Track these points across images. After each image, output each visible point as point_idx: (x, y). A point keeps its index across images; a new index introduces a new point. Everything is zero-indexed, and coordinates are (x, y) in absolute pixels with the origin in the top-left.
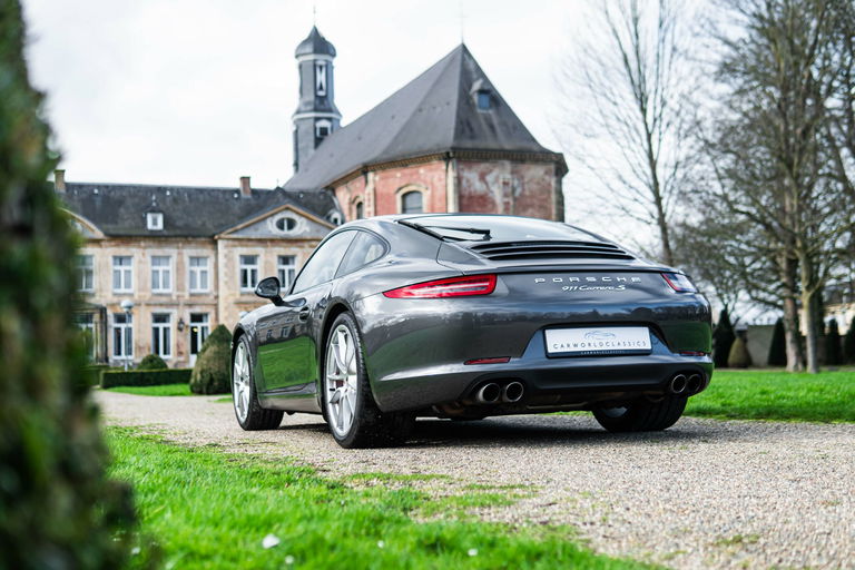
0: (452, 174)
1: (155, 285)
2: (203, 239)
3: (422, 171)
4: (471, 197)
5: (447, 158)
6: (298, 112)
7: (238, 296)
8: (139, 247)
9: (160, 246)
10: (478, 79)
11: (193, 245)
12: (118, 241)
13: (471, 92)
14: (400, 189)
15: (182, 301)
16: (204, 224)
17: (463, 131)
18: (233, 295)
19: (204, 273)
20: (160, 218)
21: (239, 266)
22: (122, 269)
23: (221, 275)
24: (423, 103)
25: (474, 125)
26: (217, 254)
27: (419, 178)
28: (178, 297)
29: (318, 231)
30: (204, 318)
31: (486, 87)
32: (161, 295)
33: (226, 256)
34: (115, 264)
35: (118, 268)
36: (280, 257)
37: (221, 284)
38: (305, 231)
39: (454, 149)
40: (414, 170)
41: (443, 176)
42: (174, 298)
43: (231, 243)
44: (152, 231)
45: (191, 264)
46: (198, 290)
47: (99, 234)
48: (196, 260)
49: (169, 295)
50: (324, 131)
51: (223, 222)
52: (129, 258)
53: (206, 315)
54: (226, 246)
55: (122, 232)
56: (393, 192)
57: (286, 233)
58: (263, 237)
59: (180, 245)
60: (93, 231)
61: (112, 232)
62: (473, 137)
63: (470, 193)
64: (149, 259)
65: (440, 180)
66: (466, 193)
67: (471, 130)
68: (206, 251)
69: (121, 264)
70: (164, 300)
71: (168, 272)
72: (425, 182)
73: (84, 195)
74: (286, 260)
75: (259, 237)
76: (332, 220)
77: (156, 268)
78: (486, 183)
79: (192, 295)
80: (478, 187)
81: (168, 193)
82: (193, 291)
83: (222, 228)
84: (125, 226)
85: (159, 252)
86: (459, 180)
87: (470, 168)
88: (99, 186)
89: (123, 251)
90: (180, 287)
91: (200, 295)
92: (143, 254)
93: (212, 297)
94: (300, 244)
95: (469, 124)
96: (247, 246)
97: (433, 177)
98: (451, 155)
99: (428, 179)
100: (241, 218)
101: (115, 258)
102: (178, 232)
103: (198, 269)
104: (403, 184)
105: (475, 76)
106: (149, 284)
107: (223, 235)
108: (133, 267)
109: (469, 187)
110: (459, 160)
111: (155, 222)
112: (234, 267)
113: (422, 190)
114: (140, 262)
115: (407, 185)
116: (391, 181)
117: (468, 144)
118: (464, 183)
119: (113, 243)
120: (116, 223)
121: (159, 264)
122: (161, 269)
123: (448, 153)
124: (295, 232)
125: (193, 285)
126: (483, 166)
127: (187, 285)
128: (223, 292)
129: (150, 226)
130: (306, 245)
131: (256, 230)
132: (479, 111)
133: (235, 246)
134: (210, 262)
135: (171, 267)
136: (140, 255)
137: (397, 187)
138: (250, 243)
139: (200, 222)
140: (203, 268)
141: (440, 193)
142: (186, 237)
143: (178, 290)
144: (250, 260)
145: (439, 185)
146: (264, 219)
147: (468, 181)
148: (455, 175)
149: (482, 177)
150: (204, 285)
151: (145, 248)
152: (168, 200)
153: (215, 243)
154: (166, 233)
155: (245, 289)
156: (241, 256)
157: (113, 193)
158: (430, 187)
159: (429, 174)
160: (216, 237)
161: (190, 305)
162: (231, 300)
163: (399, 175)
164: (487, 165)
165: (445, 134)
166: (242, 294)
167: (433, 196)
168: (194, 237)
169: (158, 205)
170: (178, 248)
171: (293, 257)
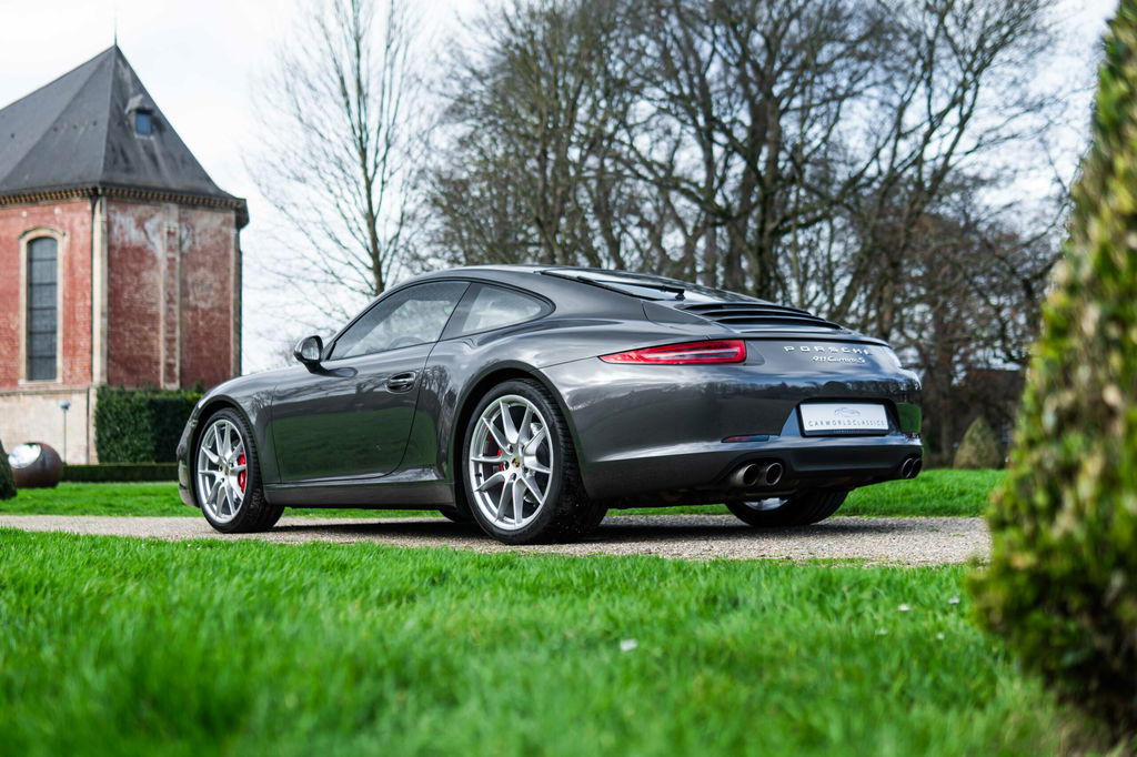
0: (99, 218)
3: (57, 210)
4: (124, 249)
5: (93, 195)
10: (136, 94)
13: (127, 111)
14: (26, 233)
17: (115, 162)
24: (59, 119)
25: (130, 155)
27: (54, 219)
31: (147, 106)
39: (104, 184)
40: (46, 209)
41: (87, 219)
56: (15, 236)
62: (128, 170)
63: (123, 243)
65: (83, 223)
66: (118, 243)
67: (126, 160)
72: (62, 225)
78: (146, 232)
80: (134, 236)
86: (109, 225)
87: (124, 211)
95: (123, 153)
97: (72, 220)
98: (100, 191)
99: (66, 222)
104: (31, 226)
105: (131, 90)
109: (123, 235)
110: (110, 199)
113: (57, 236)
115: (35, 229)
116: (13, 221)
117: (123, 178)
118: (115, 229)
123: (95, 189)
126: (142, 209)
132: (136, 136)
137: (21, 231)
141: (82, 240)
145: (81, 231)
147: (121, 227)
148: (105, 218)
149: (140, 224)
158: (68, 233)
159: (68, 216)
163: (24, 214)
164: (147, 208)
165: (92, 164)
167: (71, 245)
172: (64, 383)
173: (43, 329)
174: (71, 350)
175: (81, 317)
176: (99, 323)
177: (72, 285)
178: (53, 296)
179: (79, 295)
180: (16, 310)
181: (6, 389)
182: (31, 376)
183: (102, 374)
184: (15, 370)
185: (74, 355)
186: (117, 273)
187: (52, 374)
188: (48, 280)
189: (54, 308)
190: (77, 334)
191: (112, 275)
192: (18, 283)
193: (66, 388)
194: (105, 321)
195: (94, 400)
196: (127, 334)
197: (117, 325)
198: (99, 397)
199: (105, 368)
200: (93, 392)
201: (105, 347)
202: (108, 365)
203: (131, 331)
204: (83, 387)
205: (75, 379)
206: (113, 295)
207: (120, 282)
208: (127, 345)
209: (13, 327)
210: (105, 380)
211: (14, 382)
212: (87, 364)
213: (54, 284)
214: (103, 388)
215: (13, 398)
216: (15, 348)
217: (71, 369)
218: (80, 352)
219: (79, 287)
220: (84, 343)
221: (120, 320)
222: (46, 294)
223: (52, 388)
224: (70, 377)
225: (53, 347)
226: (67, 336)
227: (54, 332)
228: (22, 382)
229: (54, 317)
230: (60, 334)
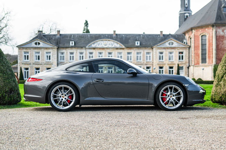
0: (214, 30)
1: (137, 59)
2: (149, 48)
3: (206, 29)
4: (219, 36)
5: (213, 26)
6: (180, 11)
7: (158, 63)
8: (133, 50)
9: (139, 50)
10: (224, 3)
11: (147, 49)
12: (128, 49)
13: (221, 7)
14: (201, 34)
15: (144, 63)
16: (150, 44)
17: (218, 18)
18: (157, 62)
19: (150, 56)
20: (139, 42)
21: (158, 55)
22: (129, 55)
23: (154, 57)
25: (222, 17)
26: (153, 52)
27: (206, 31)
28: (143, 62)
29: (179, 45)
30: (150, 68)
32: (139, 62)
33: (155, 52)
34: (128, 54)
35: (128, 55)
36: (169, 52)
37: (154, 59)
38: (176, 46)
39: (215, 23)
40: (204, 29)
41: (212, 31)
42: (142, 63)
43: (156, 49)
44: (137, 46)
45: (147, 54)
46: (148, 61)
47: (123, 47)
48: (148, 53)
49: (141, 62)
50: (187, 16)
51: (155, 43)
52: (131, 53)
53: (150, 67)
54: (155, 50)
55: (129, 46)
56: (199, 35)
57: (171, 46)
58: (165, 47)
59: (144, 49)
60: (122, 46)
61: (127, 46)
62: (221, 20)
63: (219, 35)
64: (136, 53)
65: (211, 32)
66: (218, 35)
67: (221, 18)
68: (150, 51)
69: (129, 54)
70: (139, 63)
71: (141, 56)
72: (207, 32)
73: (121, 37)
74: (171, 53)
75: (164, 47)
76: (184, 43)
77: (138, 55)
78: (224, 32)
79: (147, 62)
80: (222, 33)
81: (141, 36)
82: (147, 61)
83: (154, 44)
84: (130, 44)
85: (139, 51)
86: (216, 32)
87: (219, 28)
88: (124, 35)
89: (129, 51)
90: (144, 60)
91: (149, 62)
92: (135, 52)
93: (152, 63)
94: (174, 49)
95: (220, 16)
96: (161, 50)
97: (209, 31)
98: (214, 25)
99: (208, 32)
100: (160, 42)
101: (128, 53)
102: (143, 46)
103: (148, 55)
104: (201, 33)
105: (223, 3)
106: (136, 59)
107: (154, 47)
108: (132, 55)
109: (219, 33)
110: (216, 26)
111: (138, 43)
112: (157, 55)
113: (206, 34)
114: (134, 54)
115: (202, 33)
116: (198, 32)
117: (219, 22)
118: (218, 33)
119: (127, 49)
120: (128, 44)
121: (139, 54)
122: (139, 55)
123: (213, 25)
124: (173, 46)
125: (147, 59)
126: (223, 28)
127: (145, 59)
128: (154, 61)
129: (136, 45)
130: (176, 49)
131: (163, 45)
132: (223, 12)
133: (157, 50)
134: (151, 54)
135: (141, 55)
136: (134, 52)
138: (162, 49)
139: (149, 43)
140: (150, 55)
141: (211, 35)
142: (145, 47)
143: (143, 61)
144: (161, 53)
145: (211, 33)
146: (165, 42)
147: (219, 32)
148: (215, 30)
149: (223, 31)
150: (150, 59)
151: (135, 50)
152: (141, 38)
153: (153, 48)
154: (140, 46)
155: (160, 61)
156: (159, 52)
157: (127, 36)
158: (208, 34)
160: (153, 47)
161: (146, 65)
162: (156, 63)
163: (200, 30)
164: (224, 27)
165: (213, 20)
166: (159, 62)
167: (209, 36)
168: (147, 47)
169: (138, 39)
170: (143, 50)
171: (173, 52)
172: (208, 64)
173: (204, 53)
174: (209, 57)
175: (211, 51)
176: (214, 52)
177: (209, 44)
178: (206, 47)
179: (210, 46)
180: (199, 50)
181: (197, 65)
182: (202, 62)
183: (215, 62)
184: (199, 61)
185: (210, 58)
186: (218, 41)
187: (206, 62)
188: (205, 44)
189: (206, 49)
190: (210, 54)
191: (217, 42)
192: (199, 44)
193: (208, 65)
194: (215, 51)
195: (213, 67)
196: (220, 54)
197: (218, 52)
198: (214, 67)
199: (215, 61)
200: (213, 66)
201: (215, 57)
202: (216, 60)
203: (221, 53)
204: (211, 65)
205: (210, 63)
206: (217, 46)
207: (219, 43)
208: (220, 56)
209: (199, 53)
210: (215, 63)
211: (199, 64)
212: (212, 60)
213: (206, 44)
214: (215, 65)
215: (199, 67)
216: (199, 57)
217: (209, 61)
218: (211, 58)
219: (211, 44)
220: (211, 56)
221: (219, 51)
222: (205, 46)
223: (206, 65)
224: (209, 63)
225: (206, 57)
226: (208, 55)
227: (206, 54)
228: (200, 64)
229: (206, 51)
230: (207, 54)
